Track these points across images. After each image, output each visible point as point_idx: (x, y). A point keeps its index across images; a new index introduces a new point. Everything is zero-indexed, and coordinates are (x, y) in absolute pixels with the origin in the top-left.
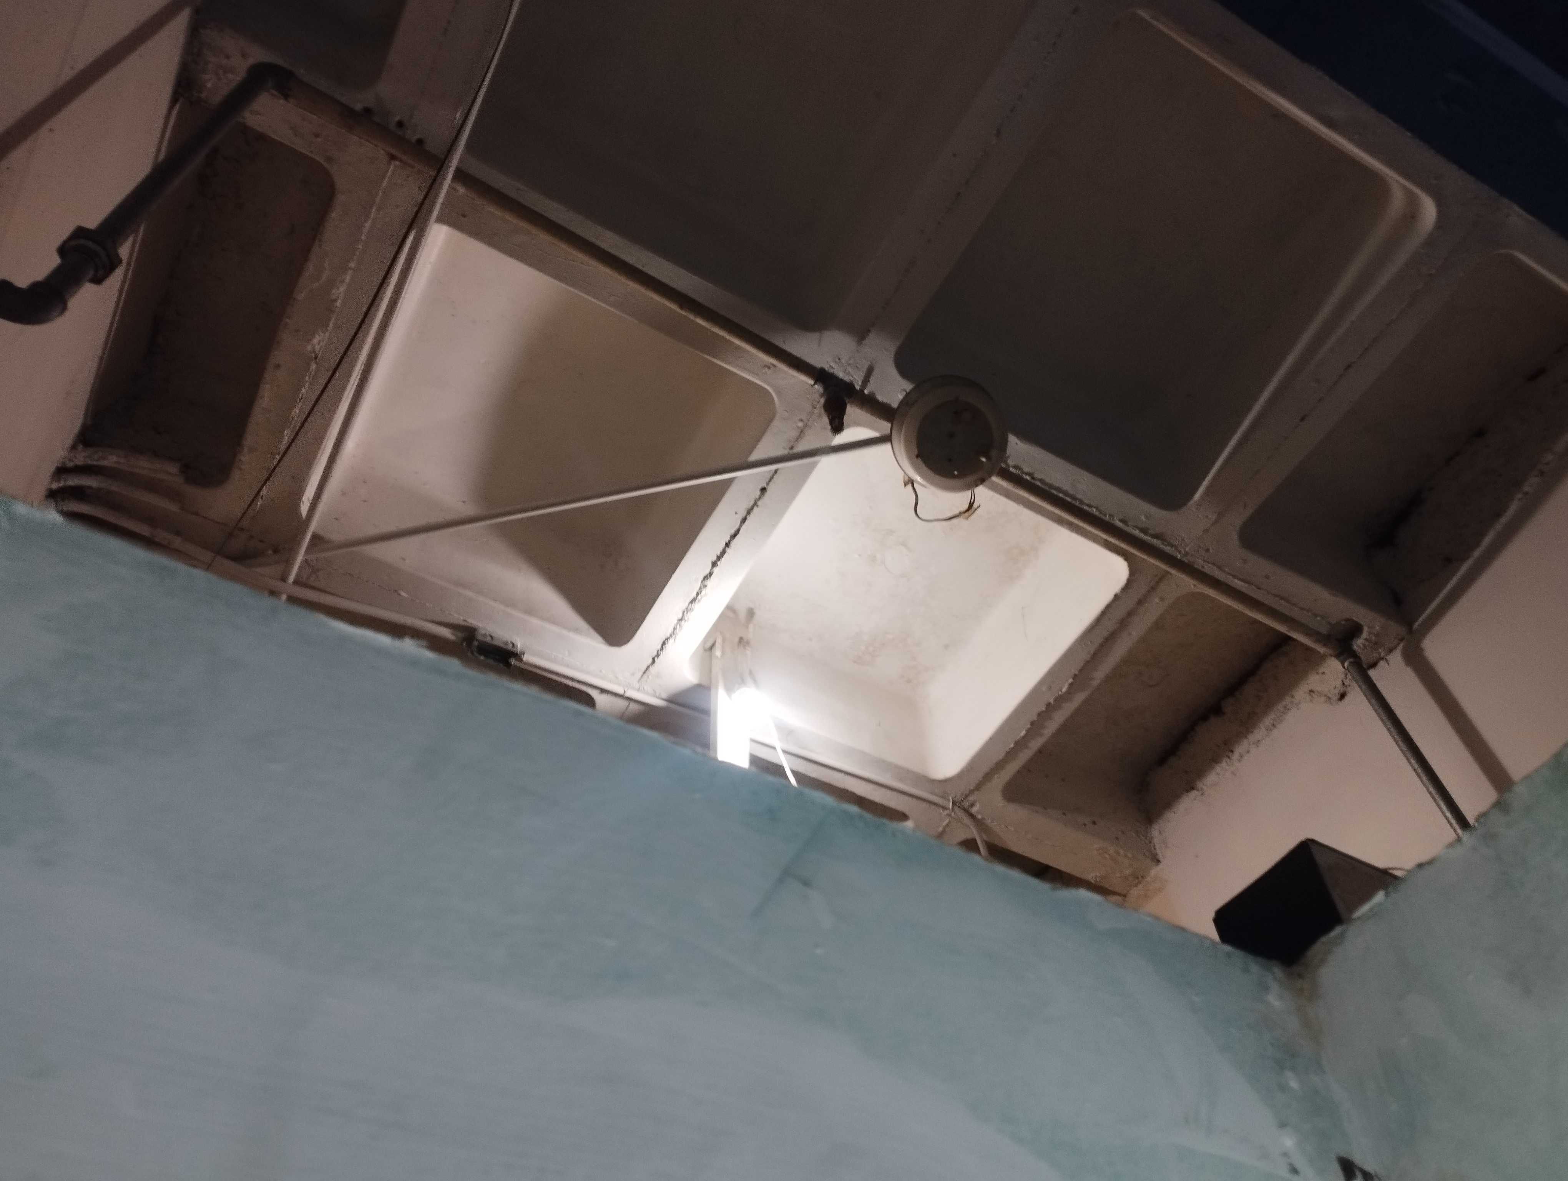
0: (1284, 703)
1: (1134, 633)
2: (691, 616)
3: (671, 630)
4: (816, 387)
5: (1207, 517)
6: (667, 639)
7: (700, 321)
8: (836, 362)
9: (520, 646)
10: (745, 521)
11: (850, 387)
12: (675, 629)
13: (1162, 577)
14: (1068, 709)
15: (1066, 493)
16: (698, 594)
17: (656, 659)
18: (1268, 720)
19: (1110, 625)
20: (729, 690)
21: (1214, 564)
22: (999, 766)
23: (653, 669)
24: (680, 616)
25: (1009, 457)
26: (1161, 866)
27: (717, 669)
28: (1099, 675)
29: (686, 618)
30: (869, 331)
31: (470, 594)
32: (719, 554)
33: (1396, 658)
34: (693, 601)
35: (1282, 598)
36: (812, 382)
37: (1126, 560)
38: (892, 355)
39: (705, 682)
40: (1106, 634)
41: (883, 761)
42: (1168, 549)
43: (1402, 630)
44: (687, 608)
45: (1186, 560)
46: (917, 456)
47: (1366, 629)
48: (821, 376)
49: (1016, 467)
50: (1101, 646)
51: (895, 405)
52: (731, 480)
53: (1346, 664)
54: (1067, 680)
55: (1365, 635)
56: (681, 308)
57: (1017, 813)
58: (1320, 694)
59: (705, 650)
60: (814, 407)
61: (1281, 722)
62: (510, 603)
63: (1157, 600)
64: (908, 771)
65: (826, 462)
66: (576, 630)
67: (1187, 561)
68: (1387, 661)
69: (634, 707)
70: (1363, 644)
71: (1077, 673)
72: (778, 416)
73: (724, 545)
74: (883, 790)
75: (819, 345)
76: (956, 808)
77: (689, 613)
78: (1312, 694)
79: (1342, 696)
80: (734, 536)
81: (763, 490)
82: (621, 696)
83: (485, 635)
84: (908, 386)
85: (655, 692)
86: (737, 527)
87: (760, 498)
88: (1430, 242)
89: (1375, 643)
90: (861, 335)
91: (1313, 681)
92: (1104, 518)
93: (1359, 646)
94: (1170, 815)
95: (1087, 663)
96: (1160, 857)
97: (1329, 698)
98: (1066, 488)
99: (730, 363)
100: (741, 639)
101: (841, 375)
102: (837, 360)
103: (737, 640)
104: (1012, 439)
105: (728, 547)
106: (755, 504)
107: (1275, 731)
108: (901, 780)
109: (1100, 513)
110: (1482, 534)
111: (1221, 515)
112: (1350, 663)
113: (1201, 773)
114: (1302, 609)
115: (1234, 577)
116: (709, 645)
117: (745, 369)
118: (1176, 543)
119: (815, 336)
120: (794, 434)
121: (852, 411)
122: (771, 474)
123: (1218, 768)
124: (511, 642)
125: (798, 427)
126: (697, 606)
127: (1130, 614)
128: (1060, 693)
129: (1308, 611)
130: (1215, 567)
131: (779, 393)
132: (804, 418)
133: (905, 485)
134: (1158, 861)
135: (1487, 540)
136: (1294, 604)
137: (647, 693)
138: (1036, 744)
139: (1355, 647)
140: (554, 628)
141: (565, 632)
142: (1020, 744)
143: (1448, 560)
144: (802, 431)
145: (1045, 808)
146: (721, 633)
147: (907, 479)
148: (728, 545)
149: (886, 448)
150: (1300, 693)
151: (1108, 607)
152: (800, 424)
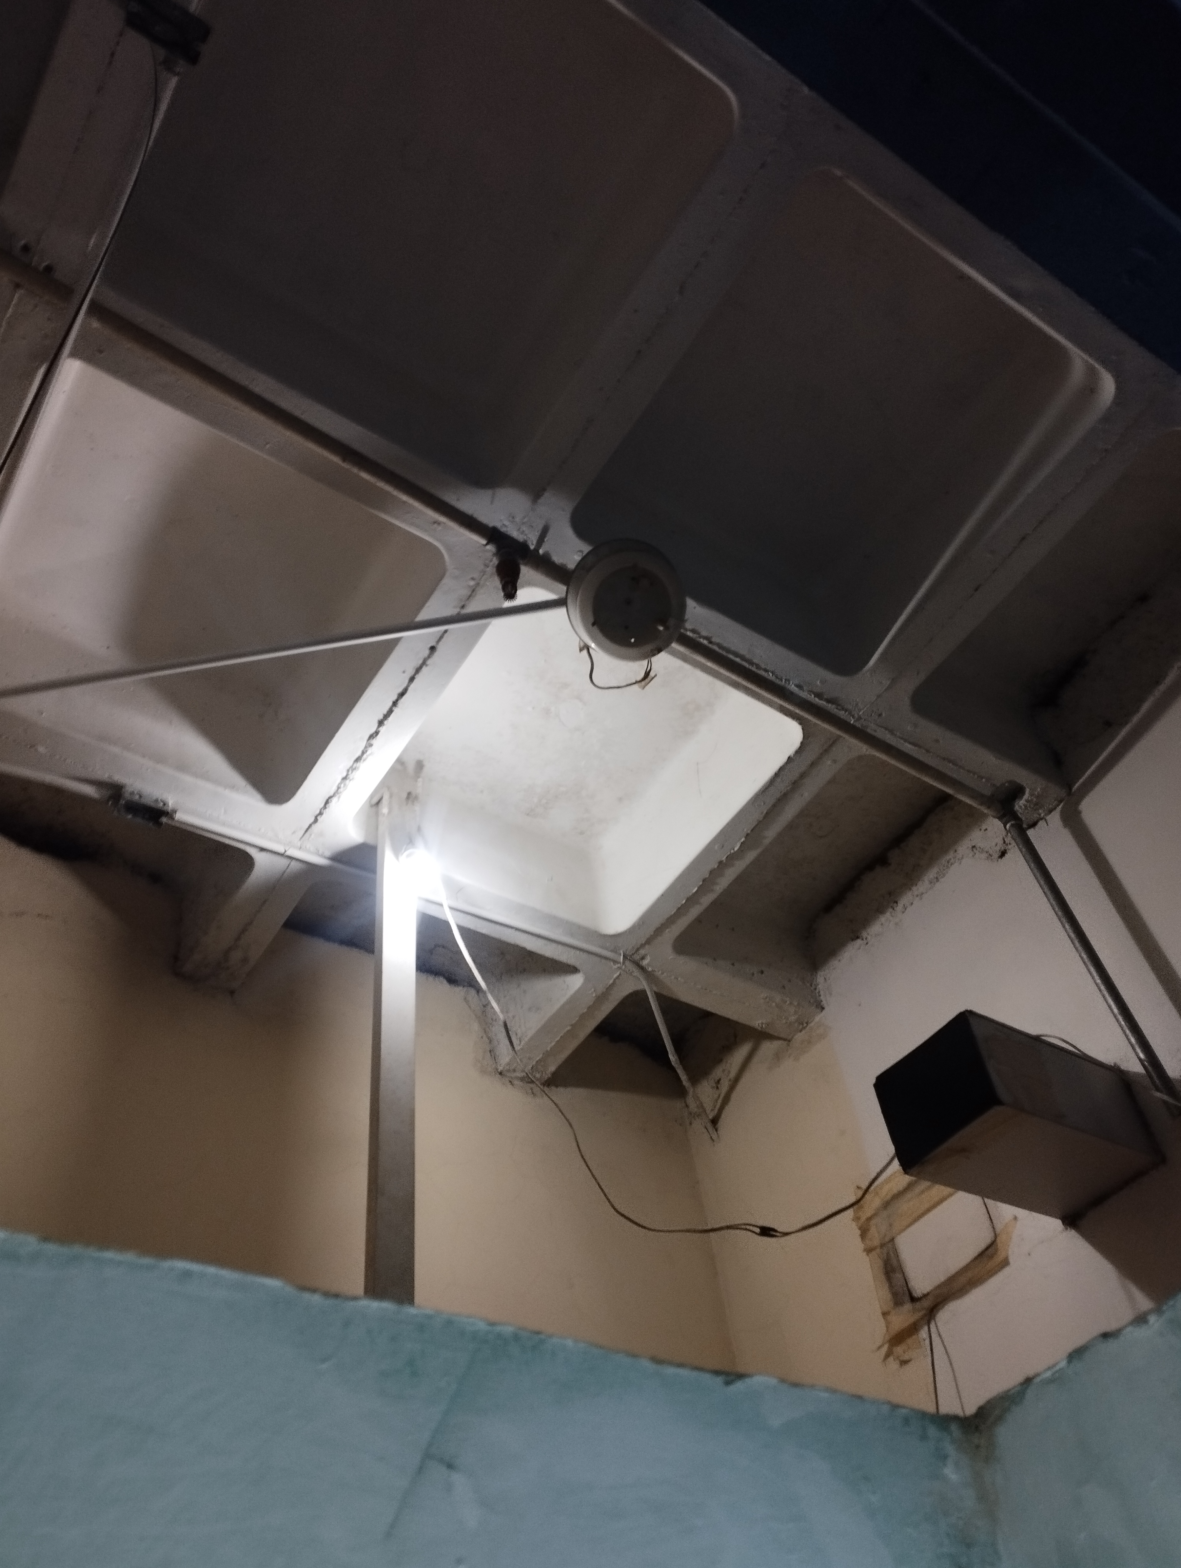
0: (948, 858)
1: (806, 794)
2: (356, 775)
3: (335, 788)
4: (489, 547)
5: (881, 683)
6: (330, 797)
7: (365, 475)
8: (509, 521)
9: (171, 804)
10: (413, 681)
11: (524, 546)
12: (339, 788)
13: (834, 741)
14: (740, 866)
15: (743, 658)
16: (363, 753)
17: (318, 818)
18: (932, 874)
19: (782, 786)
20: (397, 852)
21: (886, 729)
22: (671, 921)
23: (315, 828)
24: (344, 774)
25: (686, 621)
26: (824, 1012)
27: (382, 828)
28: (771, 833)
29: (351, 778)
30: (544, 490)
31: (116, 750)
32: (385, 712)
33: (1055, 818)
34: (358, 760)
35: (950, 761)
36: (484, 542)
37: (800, 724)
38: (568, 516)
39: (371, 842)
40: (778, 795)
41: (554, 918)
42: (842, 714)
43: (1063, 793)
44: (351, 767)
45: (858, 725)
46: (593, 624)
47: (1027, 791)
48: (493, 535)
49: (693, 631)
50: (774, 806)
51: (571, 566)
52: (397, 640)
53: (1008, 826)
54: (740, 839)
55: (1026, 796)
56: (344, 460)
57: (687, 965)
58: (982, 851)
59: (372, 806)
60: (487, 566)
61: (944, 875)
62: (160, 759)
63: (829, 762)
64: (579, 927)
65: (497, 624)
66: (233, 787)
67: (860, 726)
68: (1046, 820)
69: (295, 865)
70: (1024, 805)
71: (749, 832)
72: (447, 574)
73: (391, 703)
74: (554, 945)
75: (492, 502)
76: (627, 963)
77: (354, 773)
78: (975, 850)
79: (1003, 854)
80: (402, 694)
81: (433, 649)
82: (282, 855)
83: (132, 793)
84: (586, 548)
85: (318, 851)
86: (405, 685)
87: (429, 657)
88: (1107, 418)
89: (1036, 804)
90: (536, 494)
91: (976, 837)
92: (780, 683)
93: (1021, 807)
94: (834, 963)
95: (760, 822)
96: (824, 1003)
97: (991, 855)
98: (743, 652)
99: (397, 518)
100: (409, 794)
101: (515, 534)
102: (511, 519)
103: (405, 795)
104: (690, 603)
105: (396, 706)
106: (424, 663)
107: (938, 885)
108: (572, 935)
109: (777, 677)
110: (1141, 700)
111: (894, 681)
112: (1012, 825)
113: (866, 922)
114: (969, 771)
115: (905, 741)
116: (375, 800)
117: (412, 524)
118: (850, 707)
119: (489, 492)
120: (466, 592)
121: (526, 571)
122: (441, 634)
123: (883, 919)
124: (161, 800)
125: (469, 586)
126: (362, 765)
127: (803, 776)
128: (732, 851)
129: (974, 774)
130: (887, 732)
131: (449, 549)
132: (476, 575)
133: (581, 650)
134: (823, 1008)
135: (1145, 707)
136: (961, 767)
137: (308, 851)
138: (707, 900)
139: (1017, 808)
140: (209, 786)
141: (220, 789)
142: (692, 900)
143: (1108, 724)
144: (473, 591)
145: (715, 959)
146: (389, 788)
147: (582, 644)
148: (395, 704)
149: (561, 612)
150: (963, 847)
151: (781, 769)
152: (472, 583)
